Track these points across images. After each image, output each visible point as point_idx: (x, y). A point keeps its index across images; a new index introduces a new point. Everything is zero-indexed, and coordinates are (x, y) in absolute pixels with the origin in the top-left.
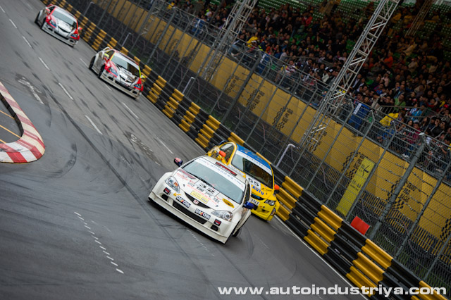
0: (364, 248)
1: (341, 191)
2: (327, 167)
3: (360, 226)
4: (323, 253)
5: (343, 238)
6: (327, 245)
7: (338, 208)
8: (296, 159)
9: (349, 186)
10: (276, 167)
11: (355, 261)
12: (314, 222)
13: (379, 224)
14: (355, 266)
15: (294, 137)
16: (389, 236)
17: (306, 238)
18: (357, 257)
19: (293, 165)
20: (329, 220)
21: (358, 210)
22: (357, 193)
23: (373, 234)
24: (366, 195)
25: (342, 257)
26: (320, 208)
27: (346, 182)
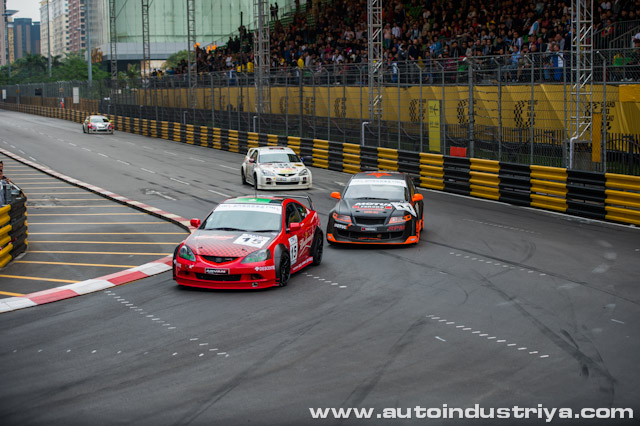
0: (472, 166)
1: (426, 135)
2: (402, 123)
3: (458, 153)
4: (442, 188)
5: (450, 169)
6: (442, 181)
7: (431, 149)
8: (376, 131)
9: (430, 129)
10: (363, 145)
11: (471, 180)
12: (420, 170)
13: (472, 143)
14: (472, 183)
15: (364, 117)
16: (486, 148)
17: (422, 184)
18: (470, 176)
19: (377, 138)
20: (432, 162)
21: (449, 142)
22: (439, 129)
23: (472, 153)
24: (445, 127)
25: (458, 183)
26: (419, 157)
27: (425, 127)
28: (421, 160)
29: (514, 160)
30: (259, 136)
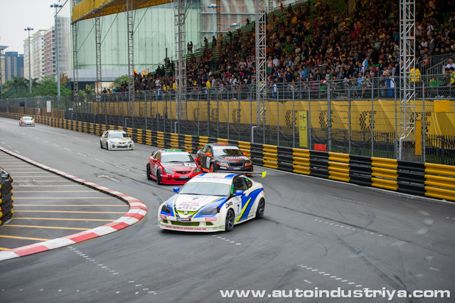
0: (330, 158)
1: (297, 135)
2: (280, 127)
3: (319, 148)
4: (309, 173)
5: (314, 160)
6: (308, 168)
7: (300, 146)
8: (262, 132)
9: (300, 131)
10: (253, 143)
11: (329, 168)
12: (293, 160)
13: (330, 142)
14: (330, 170)
16: (340, 145)
17: (294, 171)
18: (329, 165)
19: (262, 137)
20: (301, 155)
21: (313, 140)
22: (306, 132)
23: (330, 148)
24: (311, 130)
25: (320, 169)
26: (292, 151)
27: (297, 129)
28: (294, 154)
29: (360, 153)
30: (179, 136)
